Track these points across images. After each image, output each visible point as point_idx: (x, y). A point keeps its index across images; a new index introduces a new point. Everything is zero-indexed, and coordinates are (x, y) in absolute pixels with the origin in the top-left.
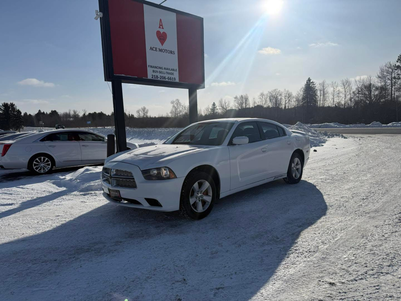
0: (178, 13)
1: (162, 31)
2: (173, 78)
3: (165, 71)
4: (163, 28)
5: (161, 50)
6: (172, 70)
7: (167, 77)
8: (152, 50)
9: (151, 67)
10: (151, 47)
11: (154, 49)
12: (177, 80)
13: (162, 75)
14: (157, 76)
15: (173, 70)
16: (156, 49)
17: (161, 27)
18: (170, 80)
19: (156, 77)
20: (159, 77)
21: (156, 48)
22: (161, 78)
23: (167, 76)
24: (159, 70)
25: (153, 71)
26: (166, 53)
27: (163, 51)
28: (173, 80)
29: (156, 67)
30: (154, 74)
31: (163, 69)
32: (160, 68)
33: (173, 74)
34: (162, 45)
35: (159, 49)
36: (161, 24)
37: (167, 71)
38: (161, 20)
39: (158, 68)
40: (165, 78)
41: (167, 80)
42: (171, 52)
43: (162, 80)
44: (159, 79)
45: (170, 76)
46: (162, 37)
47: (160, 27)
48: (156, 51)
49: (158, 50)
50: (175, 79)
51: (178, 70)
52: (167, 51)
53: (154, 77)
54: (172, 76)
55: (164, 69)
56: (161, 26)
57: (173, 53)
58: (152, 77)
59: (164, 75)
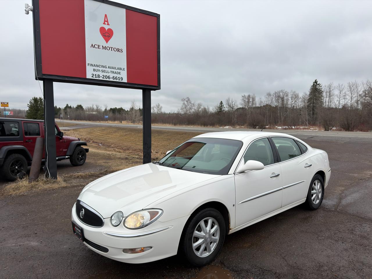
0: (128, 9)
1: (107, 27)
2: (119, 78)
3: (109, 70)
4: (108, 24)
5: (105, 48)
6: (118, 69)
7: (111, 77)
8: (93, 47)
9: (92, 65)
10: (92, 45)
11: (96, 46)
12: (125, 80)
13: (105, 74)
14: (99, 76)
15: (120, 69)
16: (98, 47)
17: (106, 23)
18: (115, 80)
19: (97, 76)
20: (102, 76)
21: (98, 45)
22: (104, 77)
23: (111, 75)
24: (101, 69)
25: (94, 70)
26: (112, 50)
27: (108, 48)
28: (119, 80)
29: (98, 66)
30: (95, 73)
31: (107, 67)
32: (103, 67)
33: (120, 73)
34: (107, 42)
35: (103, 46)
36: (106, 20)
37: (113, 70)
38: (106, 16)
39: (100, 66)
40: (109, 77)
41: (111, 80)
42: (118, 50)
43: (105, 79)
44: (101, 79)
45: (115, 75)
46: (107, 34)
47: (104, 23)
48: (98, 48)
49: (101, 47)
50: (122, 79)
51: (126, 69)
52: (113, 49)
53: (94, 76)
54: (118, 76)
55: (109, 67)
56: (106, 21)
57: (120, 51)
58: (92, 77)
59: (108, 75)
